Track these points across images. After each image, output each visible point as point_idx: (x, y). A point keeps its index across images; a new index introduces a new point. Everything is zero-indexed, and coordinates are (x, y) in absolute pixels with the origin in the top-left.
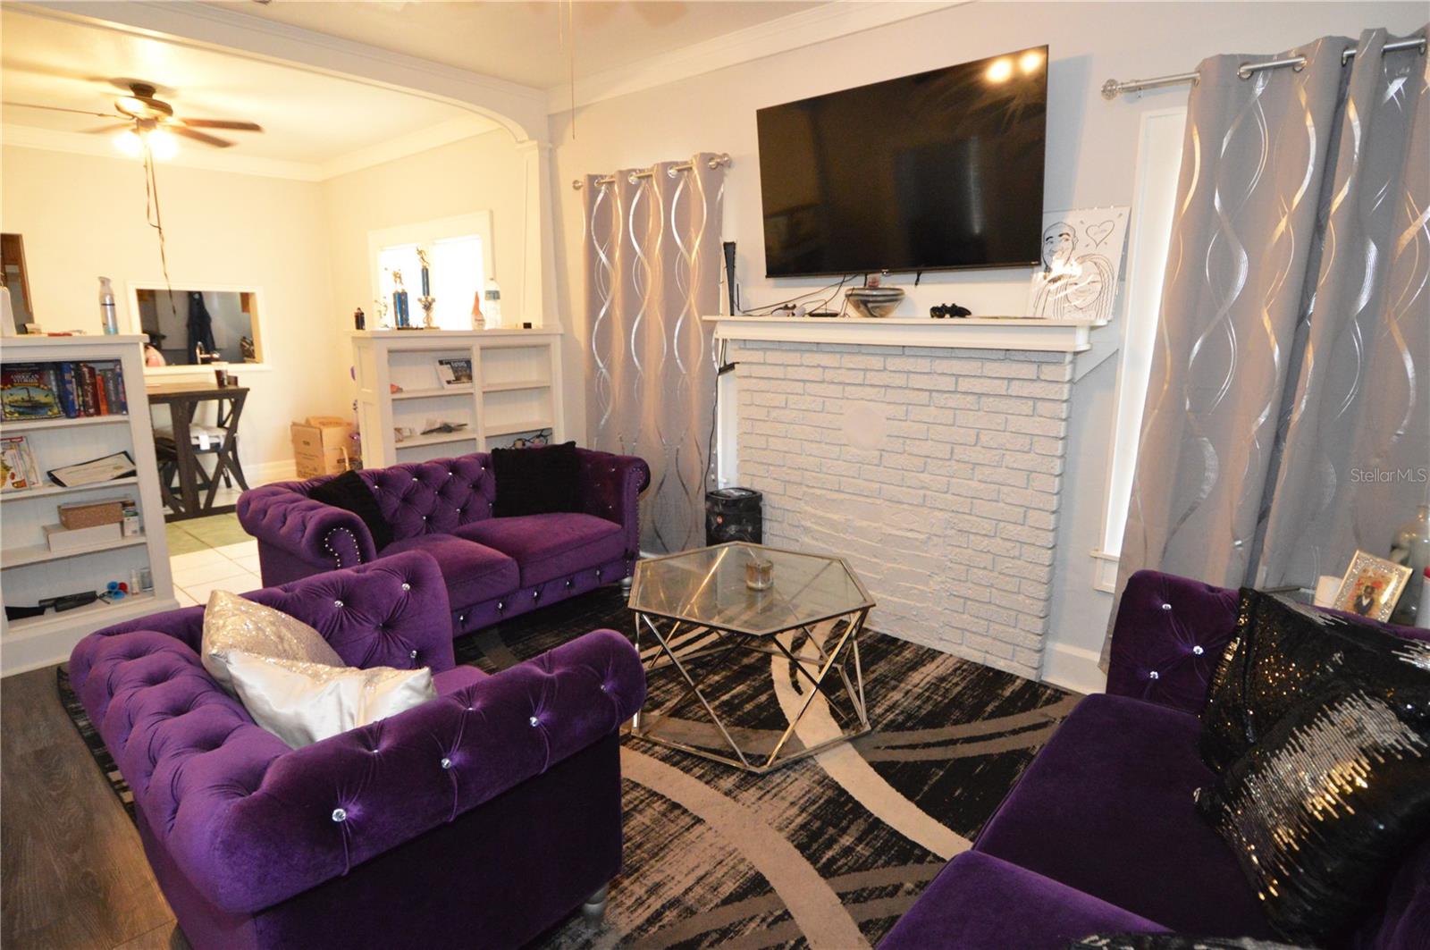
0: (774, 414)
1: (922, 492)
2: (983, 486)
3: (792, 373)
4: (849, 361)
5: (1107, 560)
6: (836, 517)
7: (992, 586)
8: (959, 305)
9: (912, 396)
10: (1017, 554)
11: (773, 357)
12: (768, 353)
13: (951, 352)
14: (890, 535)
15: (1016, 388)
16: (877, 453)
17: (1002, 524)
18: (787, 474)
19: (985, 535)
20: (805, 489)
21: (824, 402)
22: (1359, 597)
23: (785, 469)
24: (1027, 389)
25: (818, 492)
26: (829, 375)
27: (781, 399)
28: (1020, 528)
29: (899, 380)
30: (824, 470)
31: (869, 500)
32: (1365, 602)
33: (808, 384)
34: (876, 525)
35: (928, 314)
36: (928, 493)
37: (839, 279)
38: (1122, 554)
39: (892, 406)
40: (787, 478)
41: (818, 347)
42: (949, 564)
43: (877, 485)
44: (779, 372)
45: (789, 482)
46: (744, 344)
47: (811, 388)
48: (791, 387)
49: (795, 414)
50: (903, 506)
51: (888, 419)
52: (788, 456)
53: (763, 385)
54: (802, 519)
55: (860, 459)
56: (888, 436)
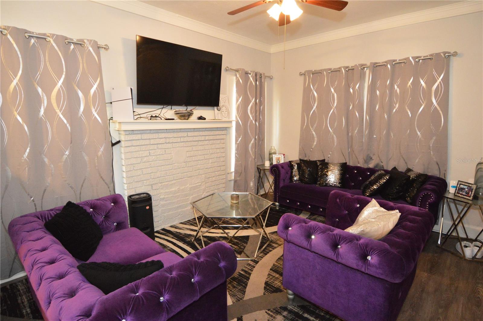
0: (145, 159)
2: (212, 164)
3: (152, 142)
5: (231, 173)
6: (173, 189)
8: (203, 116)
9: (193, 143)
11: (145, 136)
12: (143, 135)
14: (192, 187)
16: (185, 164)
17: (216, 172)
18: (153, 181)
20: (160, 185)
21: (165, 150)
22: (277, 161)
23: (151, 180)
25: (166, 183)
26: (168, 141)
27: (147, 153)
30: (168, 175)
31: (184, 179)
32: (278, 161)
33: (158, 145)
34: (187, 186)
35: (197, 119)
36: (199, 170)
38: (235, 170)
39: (188, 148)
40: (154, 183)
41: (166, 131)
42: (206, 188)
43: (186, 174)
44: (147, 142)
47: (160, 146)
48: (152, 147)
49: (154, 157)
50: (193, 177)
51: (187, 152)
52: (152, 174)
53: (137, 148)
54: (160, 196)
55: (179, 167)
56: (188, 157)
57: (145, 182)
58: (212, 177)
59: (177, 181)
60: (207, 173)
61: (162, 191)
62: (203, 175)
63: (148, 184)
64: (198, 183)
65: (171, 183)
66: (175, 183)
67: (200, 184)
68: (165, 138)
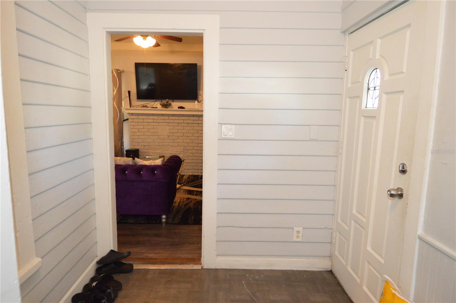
0: (141, 130)
1: (178, 143)
2: (190, 140)
3: (145, 121)
4: (160, 118)
7: (193, 159)
8: (183, 106)
9: (174, 124)
10: (197, 152)
11: (140, 117)
13: (183, 115)
15: (195, 122)
16: (167, 137)
17: (194, 147)
19: (191, 150)
20: (150, 147)
21: (153, 127)
23: (144, 143)
24: (197, 122)
25: (154, 147)
26: (155, 121)
27: (142, 127)
28: (197, 147)
29: (172, 121)
30: (155, 142)
31: (166, 147)
35: (178, 108)
37: (155, 100)
39: (170, 127)
41: (153, 115)
43: (168, 143)
44: (142, 121)
45: (145, 146)
46: (132, 114)
47: (150, 124)
48: (145, 124)
49: (146, 130)
50: (174, 147)
51: (169, 129)
52: (145, 140)
53: (137, 124)
54: (150, 153)
55: (163, 138)
56: (170, 133)
57: (140, 143)
58: (190, 150)
59: (161, 147)
60: (186, 146)
61: (151, 151)
62: (182, 147)
63: (142, 145)
64: (176, 151)
65: (157, 147)
66: (160, 148)
67: (178, 152)
68: (152, 119)
